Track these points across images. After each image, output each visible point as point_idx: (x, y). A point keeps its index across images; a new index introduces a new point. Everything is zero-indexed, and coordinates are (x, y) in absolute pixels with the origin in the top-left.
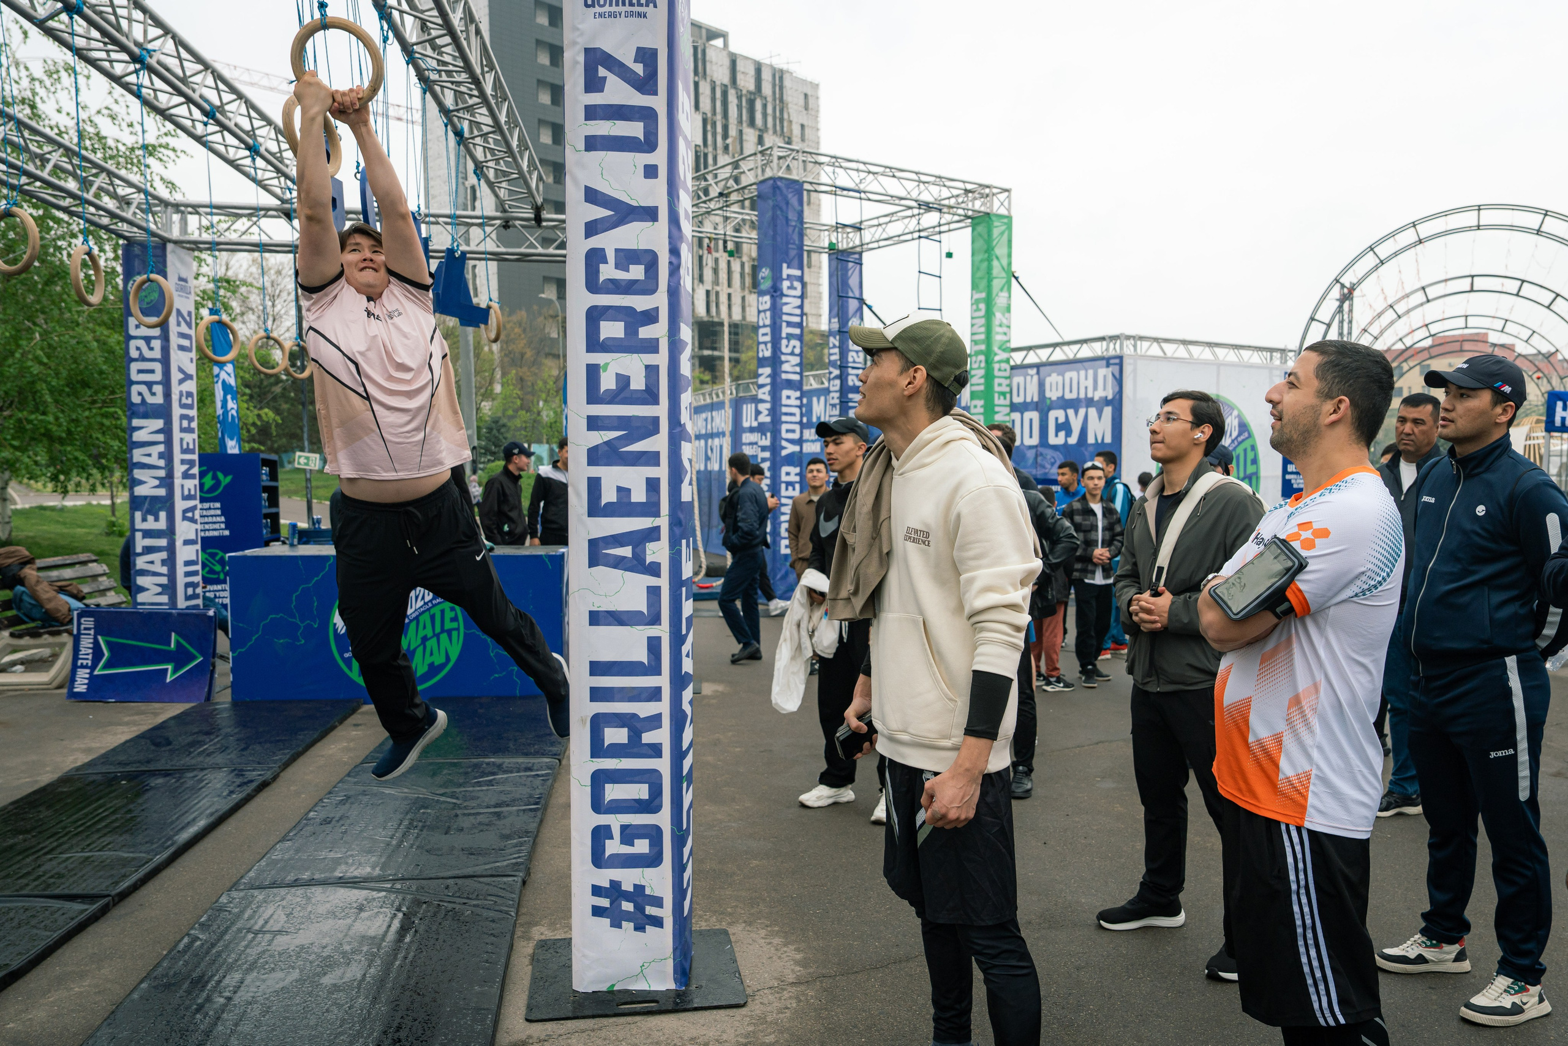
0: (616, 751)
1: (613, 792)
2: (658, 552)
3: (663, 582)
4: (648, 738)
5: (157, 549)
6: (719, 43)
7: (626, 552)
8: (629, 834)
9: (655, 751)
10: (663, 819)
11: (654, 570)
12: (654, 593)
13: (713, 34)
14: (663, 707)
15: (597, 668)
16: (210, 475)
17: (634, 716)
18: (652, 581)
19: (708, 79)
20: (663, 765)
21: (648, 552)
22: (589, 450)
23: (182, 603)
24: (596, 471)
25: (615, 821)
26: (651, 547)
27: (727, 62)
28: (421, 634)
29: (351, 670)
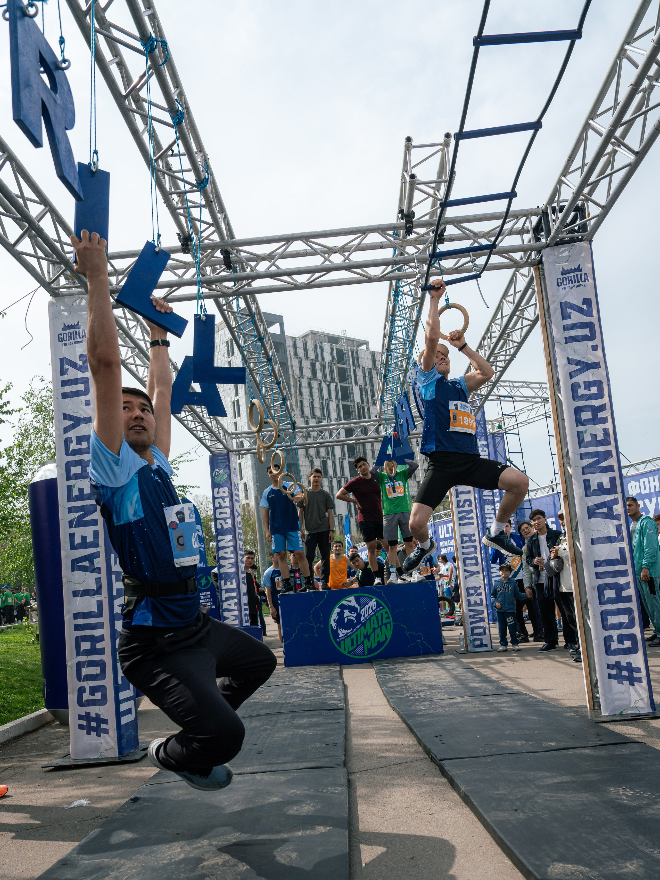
5: (233, 598)
6: (364, 347)
7: (605, 510)
12: (619, 527)
13: (361, 343)
16: (204, 578)
19: (361, 367)
21: (614, 509)
23: (245, 624)
26: (615, 507)
27: (370, 357)
28: (372, 627)
29: (340, 647)
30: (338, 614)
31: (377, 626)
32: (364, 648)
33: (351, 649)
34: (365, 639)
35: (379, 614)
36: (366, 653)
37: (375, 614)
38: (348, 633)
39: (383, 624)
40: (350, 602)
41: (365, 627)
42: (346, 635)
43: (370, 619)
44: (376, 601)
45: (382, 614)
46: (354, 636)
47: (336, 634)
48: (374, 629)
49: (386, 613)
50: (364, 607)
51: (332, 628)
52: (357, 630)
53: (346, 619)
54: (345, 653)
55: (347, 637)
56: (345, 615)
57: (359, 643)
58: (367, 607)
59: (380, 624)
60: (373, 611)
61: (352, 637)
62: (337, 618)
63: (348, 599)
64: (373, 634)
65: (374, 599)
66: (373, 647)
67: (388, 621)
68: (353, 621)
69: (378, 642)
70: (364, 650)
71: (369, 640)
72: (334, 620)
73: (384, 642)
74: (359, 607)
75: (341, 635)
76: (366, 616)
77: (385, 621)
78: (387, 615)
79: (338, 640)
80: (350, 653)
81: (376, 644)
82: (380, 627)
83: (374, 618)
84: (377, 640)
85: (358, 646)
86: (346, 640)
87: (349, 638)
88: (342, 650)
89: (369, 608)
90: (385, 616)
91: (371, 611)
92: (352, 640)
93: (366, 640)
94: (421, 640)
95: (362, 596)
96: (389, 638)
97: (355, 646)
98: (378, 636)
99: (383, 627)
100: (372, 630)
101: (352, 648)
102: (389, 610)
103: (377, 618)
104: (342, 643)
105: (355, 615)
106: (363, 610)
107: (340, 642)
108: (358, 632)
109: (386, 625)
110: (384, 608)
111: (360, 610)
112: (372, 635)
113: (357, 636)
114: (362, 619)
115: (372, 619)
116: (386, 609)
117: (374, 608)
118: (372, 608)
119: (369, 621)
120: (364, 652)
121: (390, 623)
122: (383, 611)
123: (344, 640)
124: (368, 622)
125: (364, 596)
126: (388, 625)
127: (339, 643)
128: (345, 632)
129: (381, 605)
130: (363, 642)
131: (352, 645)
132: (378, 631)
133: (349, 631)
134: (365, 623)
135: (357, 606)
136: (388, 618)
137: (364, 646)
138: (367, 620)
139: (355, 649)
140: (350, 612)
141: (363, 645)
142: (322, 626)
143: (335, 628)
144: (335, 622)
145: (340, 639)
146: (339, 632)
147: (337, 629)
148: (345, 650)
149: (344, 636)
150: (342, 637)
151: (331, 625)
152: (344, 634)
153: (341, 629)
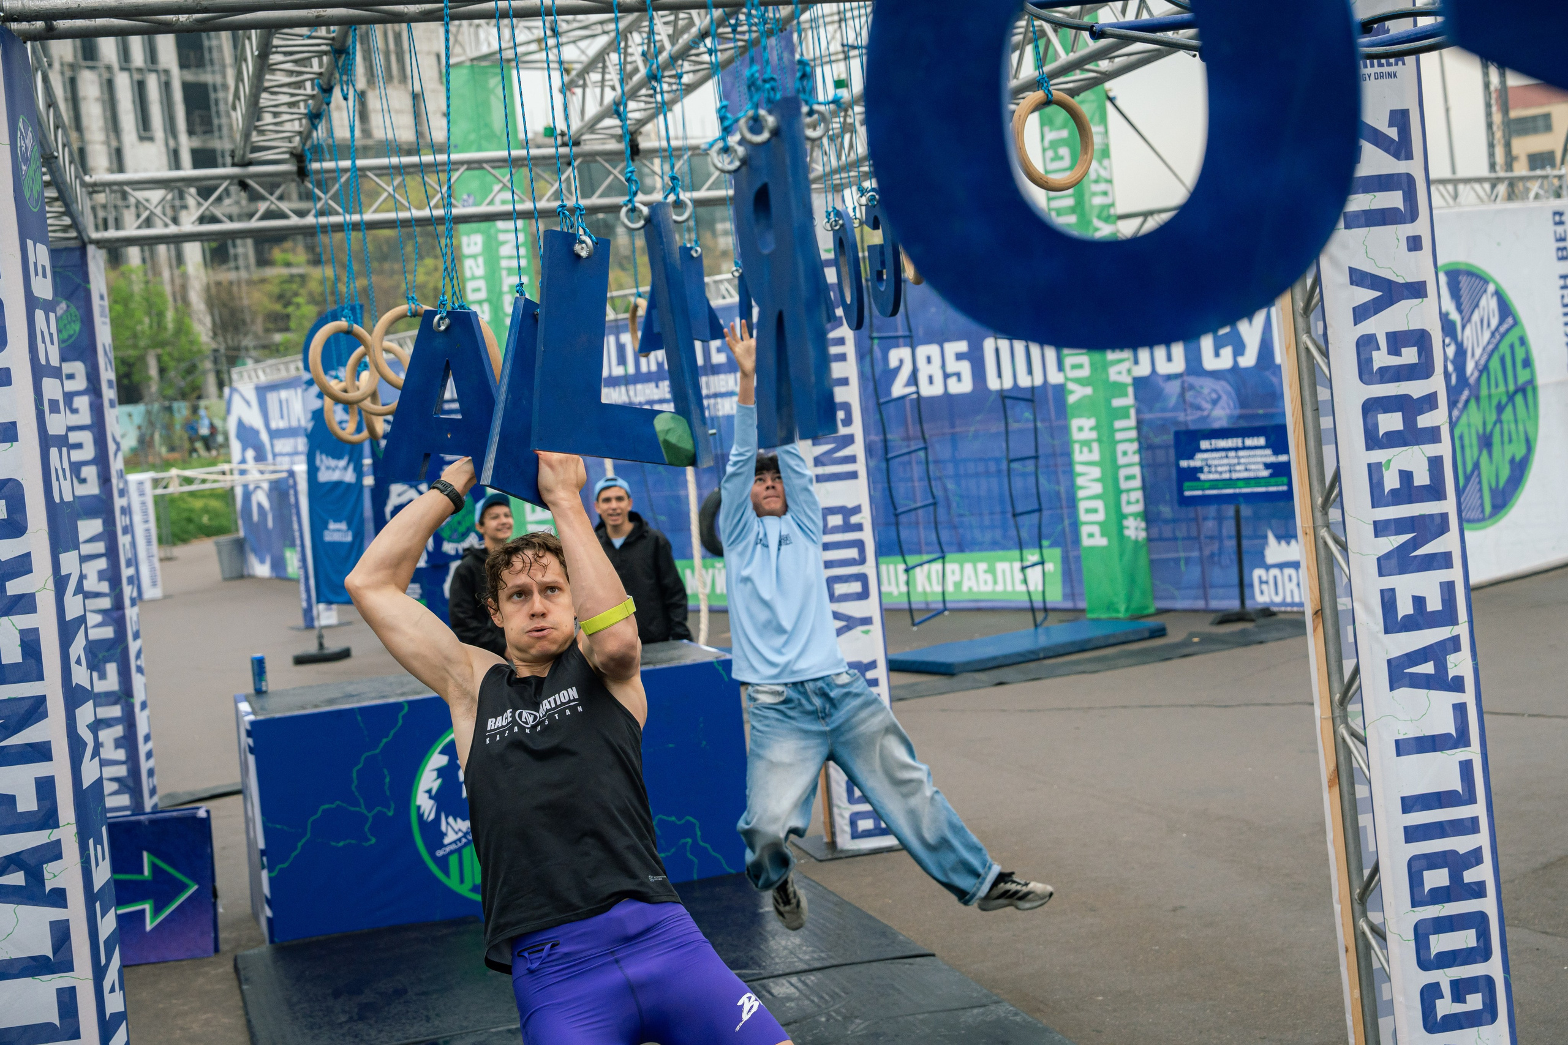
0: (1439, 896)
1: (1440, 943)
2: (1460, 664)
3: (1468, 697)
4: (1470, 876)
7: (1428, 668)
8: (1460, 989)
9: (1478, 891)
10: (1494, 967)
11: (1457, 685)
12: (1460, 710)
14: (1481, 839)
15: (1409, 804)
17: (1454, 853)
18: (1455, 697)
20: (1488, 905)
21: (1450, 665)
22: (1379, 559)
24: (1388, 582)
25: (1444, 977)
26: (1451, 659)
29: (447, 874)
30: (441, 772)
38: (470, 830)
42: (466, 834)
47: (433, 833)
51: (420, 816)
54: (464, 890)
55: (469, 842)
62: (436, 785)
72: (429, 792)
75: (450, 837)
79: (440, 853)
80: (477, 888)
86: (465, 852)
88: (453, 883)
94: (694, 837)
104: (453, 860)
107: (445, 858)
123: (459, 851)
127: (443, 863)
128: (463, 826)
142: (391, 814)
143: (432, 816)
144: (431, 797)
145: (448, 849)
146: (443, 827)
147: (437, 819)
148: (462, 881)
149: (460, 840)
150: (455, 842)
151: (419, 808)
152: (460, 834)
153: (451, 819)
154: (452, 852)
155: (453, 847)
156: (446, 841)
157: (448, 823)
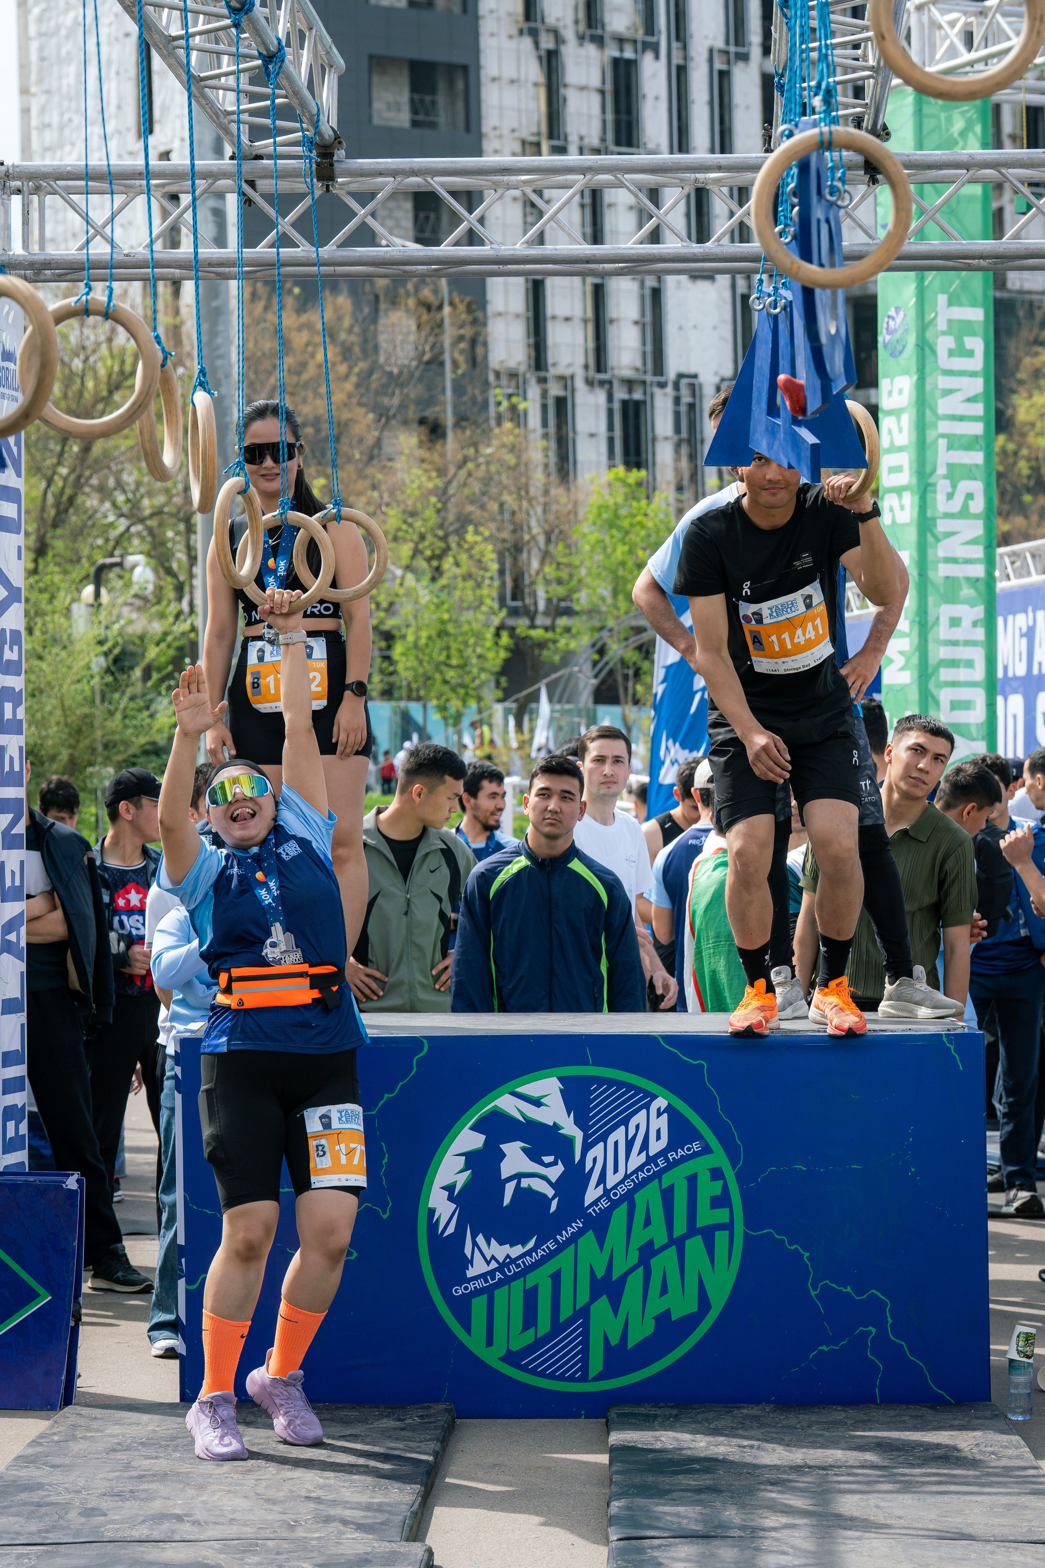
28: (640, 1237)
29: (468, 1329)
30: (471, 1159)
31: (661, 1239)
32: (586, 1343)
33: (521, 1340)
34: (594, 1296)
35: (676, 1178)
36: (596, 1364)
37: (658, 1175)
38: (510, 1261)
39: (692, 1230)
40: (537, 1103)
41: (601, 1241)
42: (502, 1266)
43: (629, 1198)
44: (670, 1109)
45: (692, 1180)
46: (541, 1278)
47: (451, 1257)
48: (648, 1251)
49: (716, 1174)
50: (604, 1138)
51: (432, 1226)
52: (561, 1247)
53: (510, 1188)
54: (492, 1357)
55: (507, 1281)
56: (507, 1169)
57: (566, 1312)
58: (619, 1135)
59: (680, 1228)
60: (650, 1160)
61: (532, 1279)
62: (461, 1180)
63: (531, 1089)
64: (640, 1271)
65: (661, 1103)
66: (631, 1343)
67: (721, 1215)
68: (545, 1200)
69: (663, 1318)
70: (585, 1352)
71: (615, 1306)
72: (450, 1188)
73: (691, 1322)
74: (578, 1135)
75: (478, 1267)
76: (612, 1180)
77: (706, 1216)
78: (716, 1188)
79: (459, 1291)
80: (511, 1358)
81: (649, 1328)
82: (679, 1244)
83: (650, 1196)
84: (656, 1306)
85: (557, 1327)
86: (500, 1294)
87: (517, 1286)
88: (475, 1342)
89: (630, 1144)
90: (708, 1189)
91: (636, 1160)
92: (531, 1296)
93: (603, 1303)
94: (881, 1326)
95: (600, 1081)
96: (718, 1301)
97: (544, 1324)
98: (664, 1291)
99: (695, 1246)
100: (634, 1257)
101: (529, 1337)
102: (733, 1161)
103: (667, 1195)
104: (479, 1305)
105: (555, 1172)
106: (597, 1151)
107: (467, 1299)
108: (564, 1261)
109: (708, 1234)
110: (707, 1150)
111: (587, 1147)
112: (635, 1281)
113: (556, 1278)
114: (592, 1193)
115: (640, 1198)
116: (719, 1158)
117: (655, 1147)
118: (645, 1146)
119: (624, 1206)
120: (585, 1360)
121: (729, 1226)
122: (701, 1166)
123: (489, 1291)
124: (621, 1213)
125: (611, 1082)
126: (721, 1238)
127: (462, 1308)
128: (500, 1251)
129: (697, 1136)
130: (583, 1313)
131: (530, 1320)
132: (666, 1261)
133: (517, 1251)
134: (606, 1216)
135: (570, 1128)
136: (721, 1201)
137: (586, 1334)
138: (615, 1205)
139: (539, 1343)
140: (534, 1155)
141: (586, 1326)
142: (385, 1217)
143: (451, 1229)
144: (450, 1198)
145: (471, 1287)
146: (468, 1251)
147: (459, 1237)
148: (489, 1342)
149: (492, 1273)
150: (483, 1276)
151: (432, 1212)
152: (494, 1265)
153: (480, 1239)
154: (477, 1293)
155: (480, 1284)
156: (471, 1273)
157: (475, 1244)
